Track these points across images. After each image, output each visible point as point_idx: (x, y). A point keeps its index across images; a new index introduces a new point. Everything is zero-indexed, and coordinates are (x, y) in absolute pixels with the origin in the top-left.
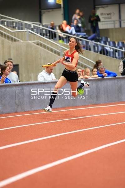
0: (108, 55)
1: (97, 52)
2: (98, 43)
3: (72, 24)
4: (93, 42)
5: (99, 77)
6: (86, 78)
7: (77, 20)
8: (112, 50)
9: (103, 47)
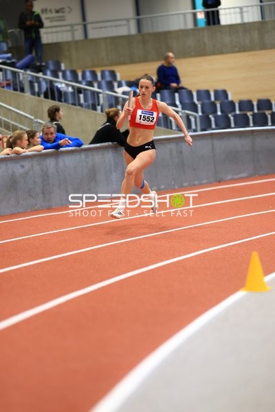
0: (63, 100)
1: (39, 95)
4: (29, 72)
5: (45, 149)
8: (70, 89)
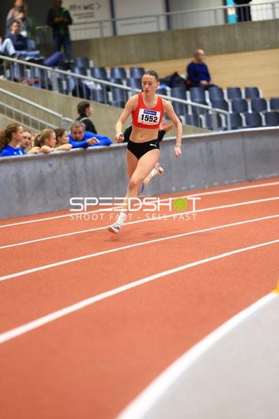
0: (91, 97)
1: (67, 93)
2: (68, 72)
3: (8, 33)
4: (57, 70)
5: (73, 148)
6: (45, 152)
7: (18, 23)
8: (99, 87)
9: (79, 80)
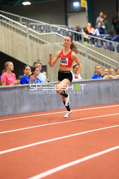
3: (96, 26)
6: (111, 78)
7: (101, 22)
